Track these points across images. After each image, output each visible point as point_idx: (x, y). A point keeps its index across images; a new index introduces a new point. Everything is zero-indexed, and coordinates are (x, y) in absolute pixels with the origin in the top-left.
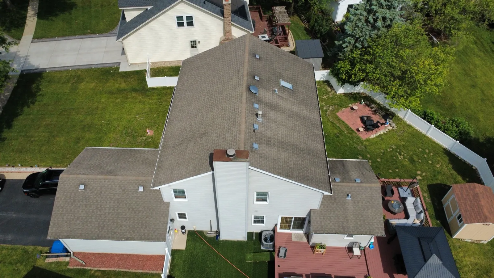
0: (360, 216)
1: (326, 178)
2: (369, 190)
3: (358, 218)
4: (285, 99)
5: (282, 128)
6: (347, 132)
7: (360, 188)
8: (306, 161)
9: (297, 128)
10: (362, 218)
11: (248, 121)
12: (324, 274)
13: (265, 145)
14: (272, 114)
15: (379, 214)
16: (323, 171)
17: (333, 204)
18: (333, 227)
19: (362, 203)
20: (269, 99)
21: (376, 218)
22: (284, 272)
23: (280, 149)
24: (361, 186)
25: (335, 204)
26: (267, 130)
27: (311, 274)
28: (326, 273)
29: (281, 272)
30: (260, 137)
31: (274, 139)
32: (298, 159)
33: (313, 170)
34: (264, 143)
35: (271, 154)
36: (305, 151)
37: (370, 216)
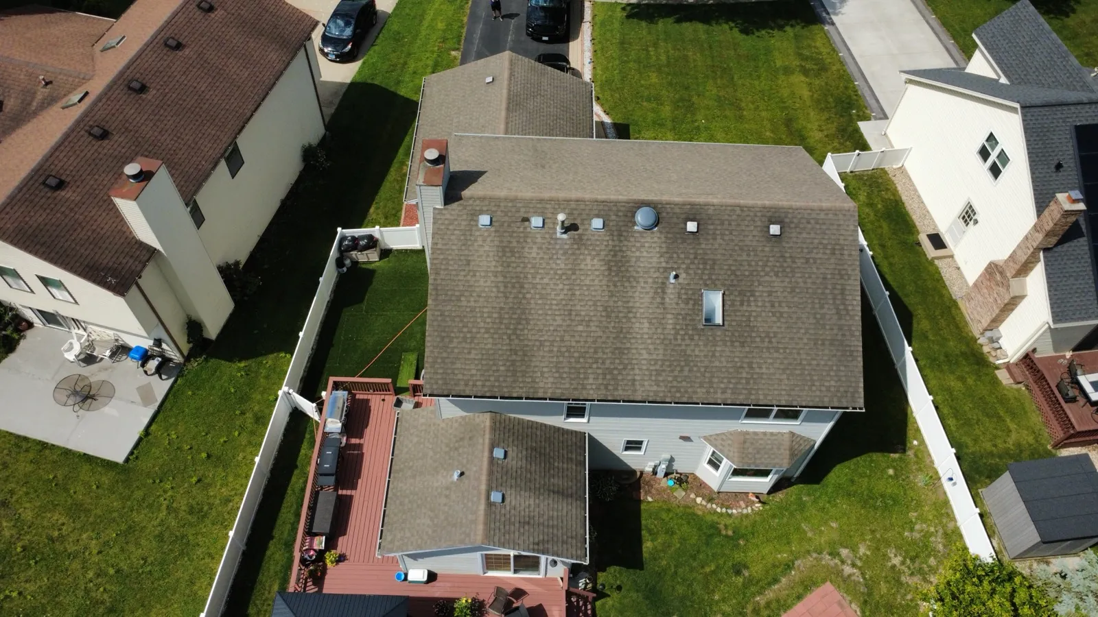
0: (419, 502)
1: (462, 388)
2: (470, 517)
3: (416, 497)
4: (658, 300)
5: (561, 286)
6: (763, 603)
7: (475, 499)
8: (490, 340)
9: (580, 328)
10: (415, 505)
11: (548, 206)
12: (359, 477)
13: (497, 243)
14: (592, 264)
15: (419, 541)
16: (479, 383)
17: (447, 445)
18: (405, 450)
19: (445, 505)
20: (638, 258)
21: (413, 535)
22: (372, 408)
23: (501, 279)
24: (479, 499)
25: (447, 449)
26: (538, 248)
27: (363, 454)
28: (360, 481)
29: (372, 404)
30: (513, 232)
31: (522, 265)
32: (488, 320)
33: (472, 356)
34: (501, 242)
35: (478, 257)
36: (516, 342)
37: (418, 521)
